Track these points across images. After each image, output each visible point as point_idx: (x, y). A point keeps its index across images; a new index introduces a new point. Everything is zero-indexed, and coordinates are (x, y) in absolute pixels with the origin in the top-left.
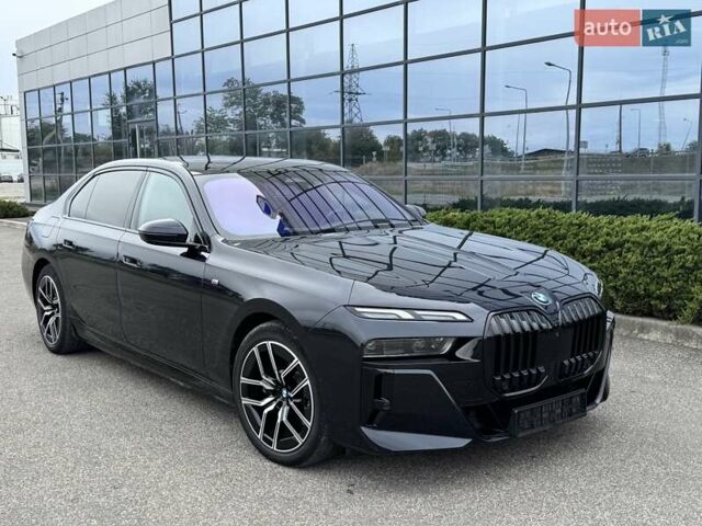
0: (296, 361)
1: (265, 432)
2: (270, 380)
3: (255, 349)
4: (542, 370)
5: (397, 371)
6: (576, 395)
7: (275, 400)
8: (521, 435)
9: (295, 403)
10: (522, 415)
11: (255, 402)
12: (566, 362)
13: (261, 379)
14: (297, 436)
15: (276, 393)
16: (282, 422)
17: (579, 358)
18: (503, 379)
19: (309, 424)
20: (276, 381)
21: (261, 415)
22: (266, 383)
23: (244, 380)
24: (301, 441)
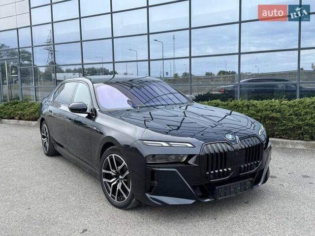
0: (124, 163)
1: (112, 193)
2: (114, 171)
3: (108, 158)
4: (230, 169)
5: (160, 169)
6: (248, 181)
7: (116, 180)
8: (220, 199)
9: (124, 181)
10: (220, 190)
11: (108, 181)
12: (242, 166)
13: (110, 170)
14: (125, 196)
15: (117, 177)
16: (119, 189)
17: (249, 164)
18: (210, 173)
19: (129, 190)
20: (116, 172)
21: (110, 186)
22: (112, 172)
23: (104, 171)
24: (126, 198)
